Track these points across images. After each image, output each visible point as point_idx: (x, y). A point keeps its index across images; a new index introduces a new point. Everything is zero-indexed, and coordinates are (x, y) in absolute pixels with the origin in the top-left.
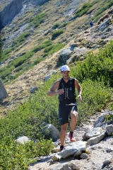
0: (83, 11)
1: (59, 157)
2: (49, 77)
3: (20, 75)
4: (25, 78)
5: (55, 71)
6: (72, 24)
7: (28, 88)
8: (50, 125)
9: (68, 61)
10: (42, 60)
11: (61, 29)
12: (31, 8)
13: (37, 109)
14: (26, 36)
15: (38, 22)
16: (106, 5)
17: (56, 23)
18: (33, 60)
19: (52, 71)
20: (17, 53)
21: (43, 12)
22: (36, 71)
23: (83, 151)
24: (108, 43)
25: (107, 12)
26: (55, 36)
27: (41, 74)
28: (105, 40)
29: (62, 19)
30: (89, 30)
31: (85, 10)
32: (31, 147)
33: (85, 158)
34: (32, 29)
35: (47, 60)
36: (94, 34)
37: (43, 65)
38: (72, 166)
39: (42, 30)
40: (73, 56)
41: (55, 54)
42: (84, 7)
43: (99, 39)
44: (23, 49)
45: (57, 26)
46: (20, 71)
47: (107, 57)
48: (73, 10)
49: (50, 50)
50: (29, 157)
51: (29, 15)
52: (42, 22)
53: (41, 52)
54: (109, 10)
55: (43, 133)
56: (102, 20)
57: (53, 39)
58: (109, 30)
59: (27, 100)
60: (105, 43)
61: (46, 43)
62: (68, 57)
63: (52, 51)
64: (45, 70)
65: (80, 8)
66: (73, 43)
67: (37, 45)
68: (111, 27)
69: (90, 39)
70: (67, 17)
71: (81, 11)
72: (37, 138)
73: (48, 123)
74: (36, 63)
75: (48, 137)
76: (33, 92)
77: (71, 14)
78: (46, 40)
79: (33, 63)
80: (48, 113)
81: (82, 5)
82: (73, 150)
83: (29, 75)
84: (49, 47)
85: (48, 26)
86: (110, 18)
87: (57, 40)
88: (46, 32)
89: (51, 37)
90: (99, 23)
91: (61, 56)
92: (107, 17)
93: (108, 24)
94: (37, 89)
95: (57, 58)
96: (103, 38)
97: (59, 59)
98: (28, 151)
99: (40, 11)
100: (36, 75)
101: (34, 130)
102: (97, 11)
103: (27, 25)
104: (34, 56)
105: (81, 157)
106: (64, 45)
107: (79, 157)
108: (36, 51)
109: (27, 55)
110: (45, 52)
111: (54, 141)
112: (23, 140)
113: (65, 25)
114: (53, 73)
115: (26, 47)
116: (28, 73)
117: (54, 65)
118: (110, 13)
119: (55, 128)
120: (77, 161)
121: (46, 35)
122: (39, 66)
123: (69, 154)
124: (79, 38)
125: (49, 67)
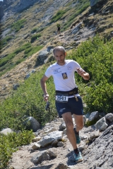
0: (58, 17)
1: (39, 146)
2: (29, 75)
3: (3, 74)
4: (8, 76)
5: (35, 70)
6: (49, 28)
7: (11, 85)
8: (31, 118)
9: (46, 61)
10: (22, 60)
11: (38, 34)
12: (12, 15)
13: (19, 104)
14: (8, 40)
15: (18, 27)
16: (77, 12)
17: (34, 28)
18: (14, 60)
19: (31, 70)
21: (23, 19)
22: (17, 70)
23: (60, 140)
24: (80, 45)
25: (78, 18)
26: (34, 39)
27: (22, 73)
28: (77, 42)
29: (39, 25)
30: (63, 34)
31: (59, 16)
32: (14, 138)
33: (62, 145)
34: (13, 33)
35: (27, 61)
36: (68, 37)
37: (24, 64)
38: (50, 153)
39: (22, 34)
40: (49, 57)
41: (34, 55)
42: (58, 14)
43: (72, 41)
44: (5, 51)
45: (35, 31)
46: (4, 71)
47: (79, 56)
48: (49, 17)
49: (29, 51)
50: (12, 146)
51: (10, 21)
52: (22, 27)
53: (22, 54)
54: (80, 16)
55: (25, 125)
56: (74, 25)
57: (32, 42)
58: (81, 33)
59: (10, 96)
60: (77, 45)
61: (26, 45)
62: (45, 57)
63: (31, 52)
64: (25, 69)
65: (55, 15)
66: (50, 45)
67: (18, 48)
68: (82, 30)
69: (64, 41)
70: (44, 22)
71: (55, 17)
72: (19, 129)
73: (29, 115)
74: (18, 63)
75: (28, 128)
76: (15, 88)
77: (47, 20)
78: (26, 43)
79: (14, 63)
80: (28, 107)
81: (57, 12)
82: (51, 139)
83: (12, 74)
84: (29, 49)
85: (27, 31)
86: (81, 23)
87: (35, 43)
88: (26, 36)
89: (30, 40)
90: (72, 28)
91: (39, 57)
92: (78, 22)
93: (79, 28)
94: (18, 86)
95: (36, 59)
96: (76, 40)
97: (38, 59)
98: (11, 141)
99: (19, 18)
100: (17, 73)
101: (16, 122)
102: (70, 17)
103: (9, 30)
104: (16, 58)
105: (58, 145)
106: (42, 47)
107: (56, 145)
108: (17, 52)
109: (9, 56)
110: (25, 53)
111: (34, 131)
112: (7, 131)
113: (42, 30)
114: (33, 72)
115: (8, 50)
116: (11, 72)
117: (34, 65)
118: (81, 18)
119: (35, 120)
121: (26, 38)
122: (20, 66)
123: (47, 143)
124: (54, 41)
125: (29, 66)
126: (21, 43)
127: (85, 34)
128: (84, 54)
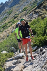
0: (24, 10)
2: (13, 31)
4: (6, 32)
6: (21, 14)
7: (6, 35)
10: (11, 26)
11: (17, 16)
13: (9, 42)
14: (6, 18)
16: (32, 8)
19: (14, 29)
20: (3, 23)
23: (23, 56)
26: (15, 18)
29: (18, 12)
30: (26, 16)
34: (8, 15)
35: (13, 26)
36: (28, 17)
38: (19, 61)
39: (11, 16)
41: (15, 24)
43: (29, 19)
44: (5, 22)
45: (16, 15)
46: (4, 29)
48: (21, 9)
51: (7, 11)
52: (11, 13)
53: (11, 23)
57: (15, 19)
58: (33, 16)
59: (6, 39)
63: (14, 23)
64: (12, 29)
67: (9, 21)
73: (12, 47)
74: (9, 26)
76: (8, 36)
77: (21, 11)
78: (12, 19)
84: (13, 21)
85: (13, 14)
86: (33, 12)
87: (16, 19)
88: (13, 16)
89: (14, 18)
90: (29, 14)
91: (17, 25)
93: (32, 14)
96: (31, 19)
98: (6, 56)
99: (10, 9)
101: (8, 49)
102: (29, 10)
103: (6, 14)
106: (18, 21)
107: (21, 58)
108: (9, 22)
109: (6, 24)
110: (12, 23)
112: (4, 52)
113: (19, 14)
115: (6, 21)
116: (6, 30)
117: (15, 28)
118: (33, 10)
119: (14, 48)
120: (21, 59)
122: (10, 28)
126: (11, 19)
127: (34, 16)
128: (33, 24)
